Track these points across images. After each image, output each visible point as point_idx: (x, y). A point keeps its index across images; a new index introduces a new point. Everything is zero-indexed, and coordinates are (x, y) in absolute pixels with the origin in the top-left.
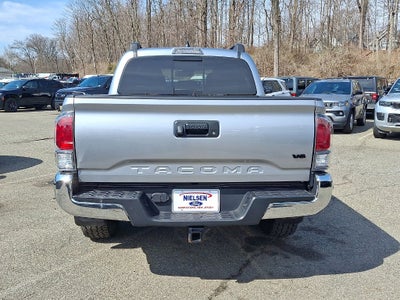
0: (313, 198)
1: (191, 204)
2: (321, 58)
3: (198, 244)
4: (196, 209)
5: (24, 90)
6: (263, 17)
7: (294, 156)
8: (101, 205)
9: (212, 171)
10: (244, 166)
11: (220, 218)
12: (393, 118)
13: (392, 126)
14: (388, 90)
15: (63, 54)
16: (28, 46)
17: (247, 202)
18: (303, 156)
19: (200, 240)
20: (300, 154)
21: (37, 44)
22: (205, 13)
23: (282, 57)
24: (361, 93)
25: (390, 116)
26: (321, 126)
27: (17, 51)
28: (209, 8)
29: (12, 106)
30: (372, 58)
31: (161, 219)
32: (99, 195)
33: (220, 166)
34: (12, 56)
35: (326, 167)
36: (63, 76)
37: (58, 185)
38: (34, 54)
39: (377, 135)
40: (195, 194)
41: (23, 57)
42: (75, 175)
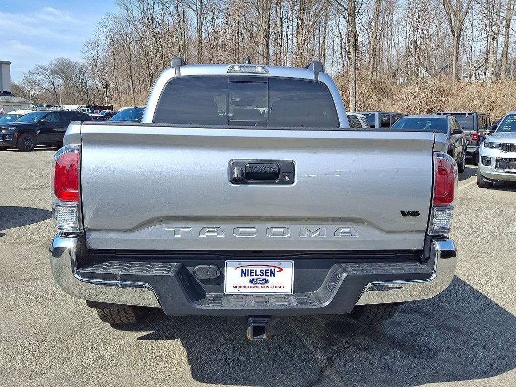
0: (430, 275)
1: (252, 281)
2: (406, 91)
3: (263, 341)
4: (260, 290)
5: (43, 123)
6: (338, 40)
7: (403, 214)
8: (119, 283)
9: (283, 234)
10: (331, 227)
11: (295, 304)
12: (502, 163)
13: (501, 173)
14: (495, 128)
15: (94, 83)
16: (53, 72)
17: (334, 279)
18: (415, 214)
19: (264, 337)
20: (411, 210)
21: (63, 69)
22: (267, 36)
23: (360, 89)
24: (460, 132)
25: (498, 160)
26: (441, 170)
27: (39, 78)
28: (272, 30)
29: (27, 143)
30: (468, 91)
31: (208, 306)
32: (117, 269)
33: (295, 227)
34: (33, 83)
35: (447, 230)
36: (93, 108)
37: (57, 252)
38: (59, 81)
39: (481, 185)
40: (258, 267)
41: (46, 85)
42: (82, 239)
